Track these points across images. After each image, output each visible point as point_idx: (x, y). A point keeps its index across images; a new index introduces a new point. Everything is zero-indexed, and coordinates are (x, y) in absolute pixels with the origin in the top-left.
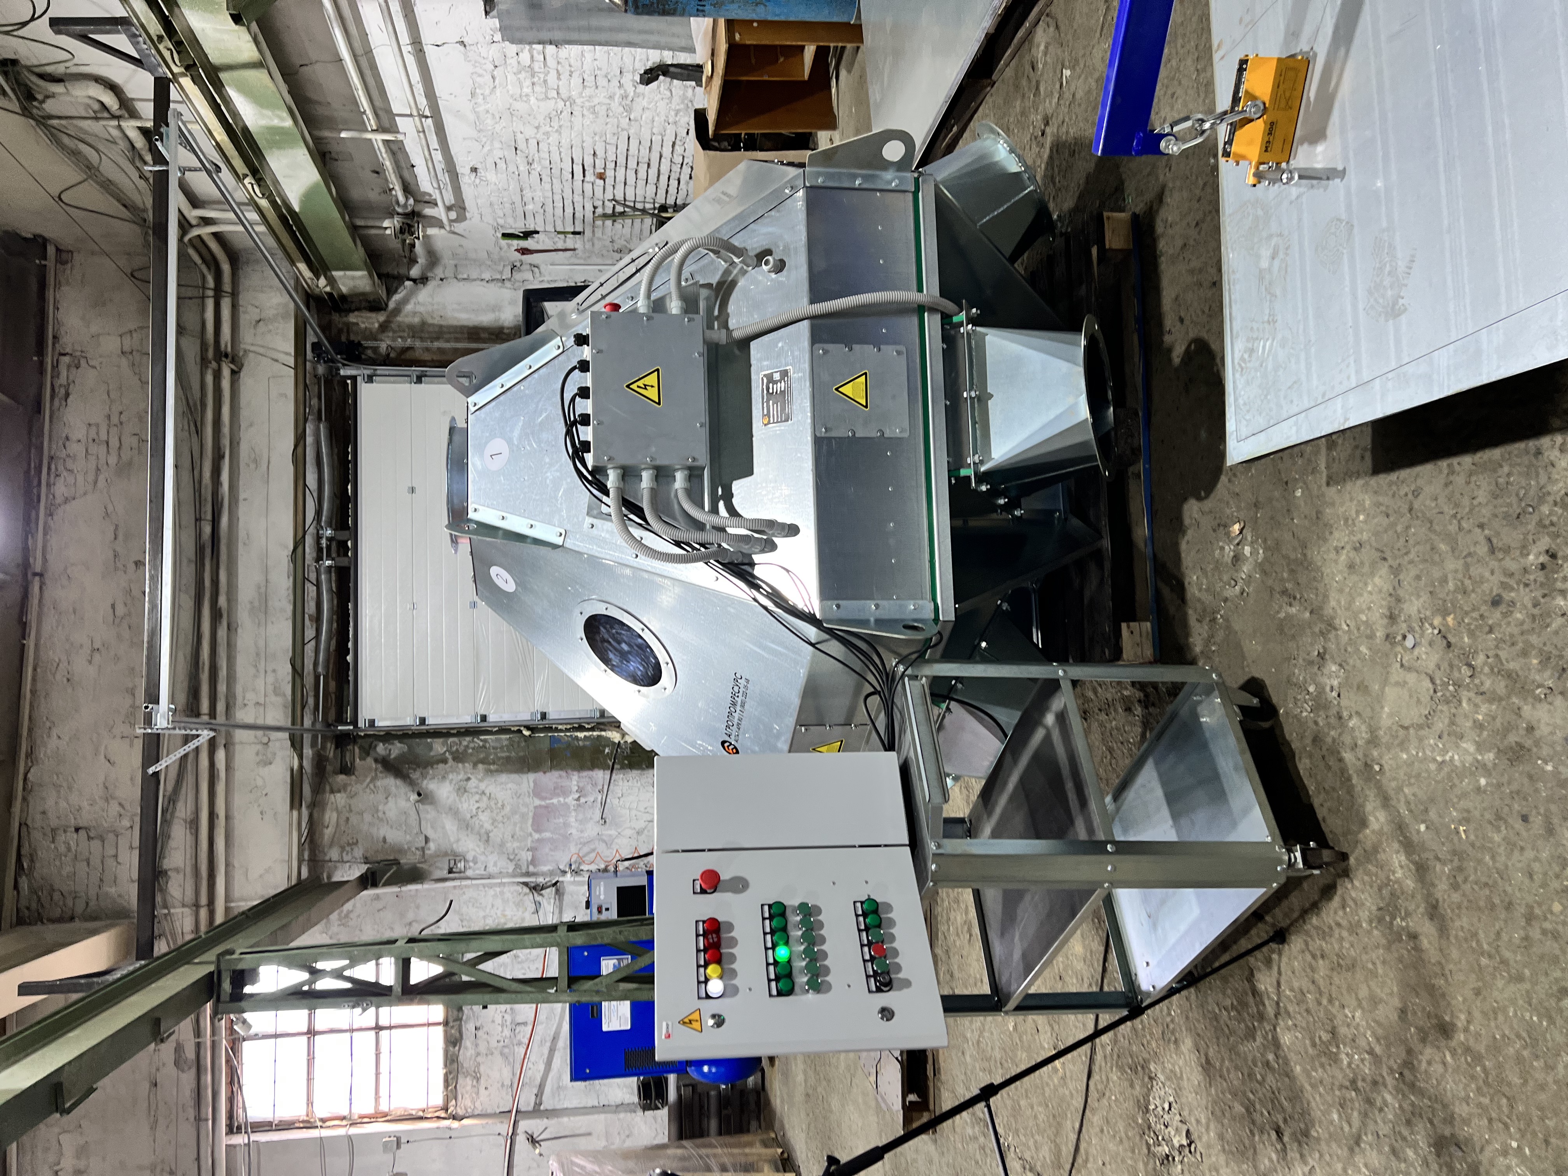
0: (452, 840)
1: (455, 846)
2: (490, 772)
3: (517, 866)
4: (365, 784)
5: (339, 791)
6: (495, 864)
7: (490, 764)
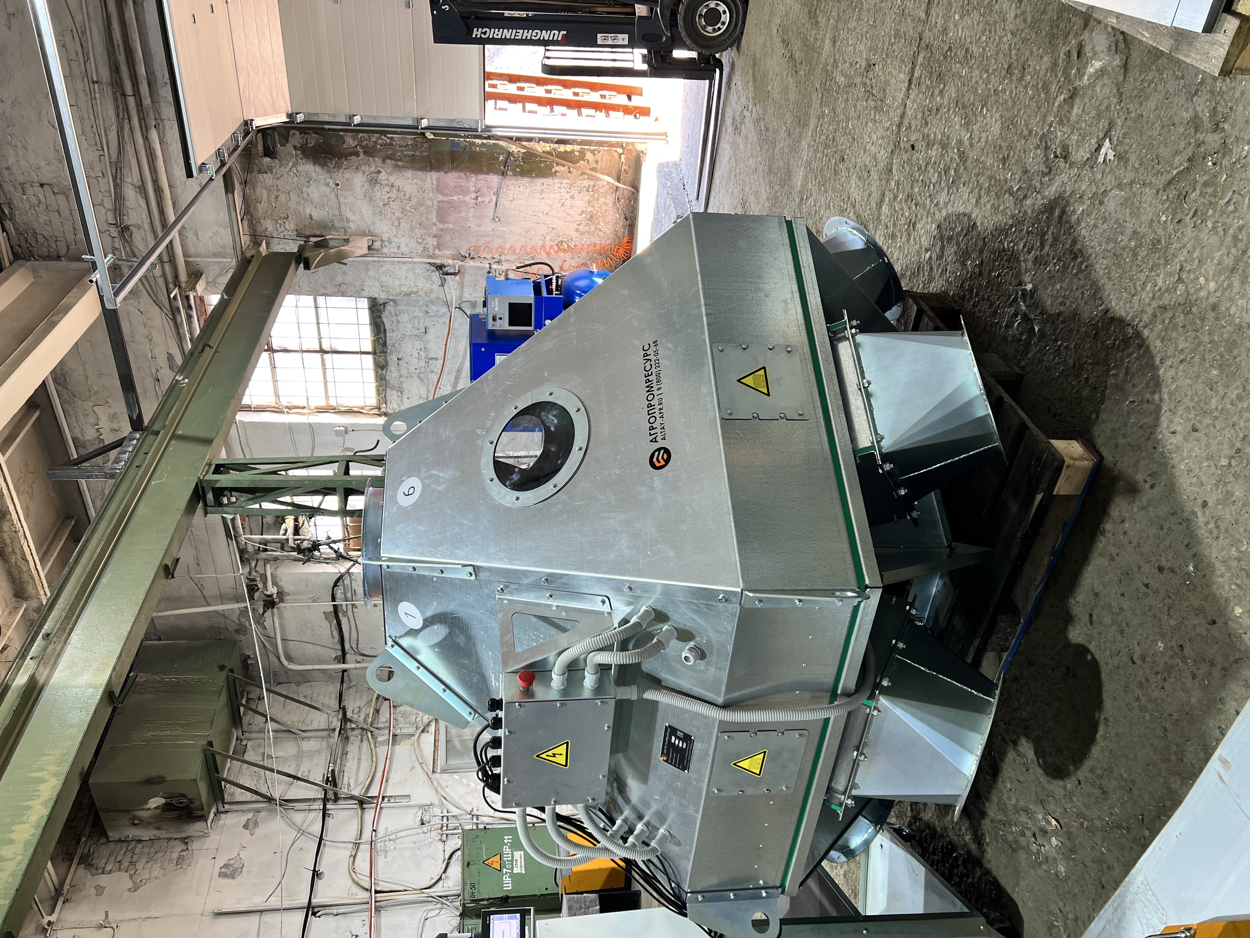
0: (369, 222)
1: (371, 228)
2: (396, 167)
3: (425, 249)
4: (289, 168)
5: (266, 173)
6: (407, 245)
7: (398, 160)
